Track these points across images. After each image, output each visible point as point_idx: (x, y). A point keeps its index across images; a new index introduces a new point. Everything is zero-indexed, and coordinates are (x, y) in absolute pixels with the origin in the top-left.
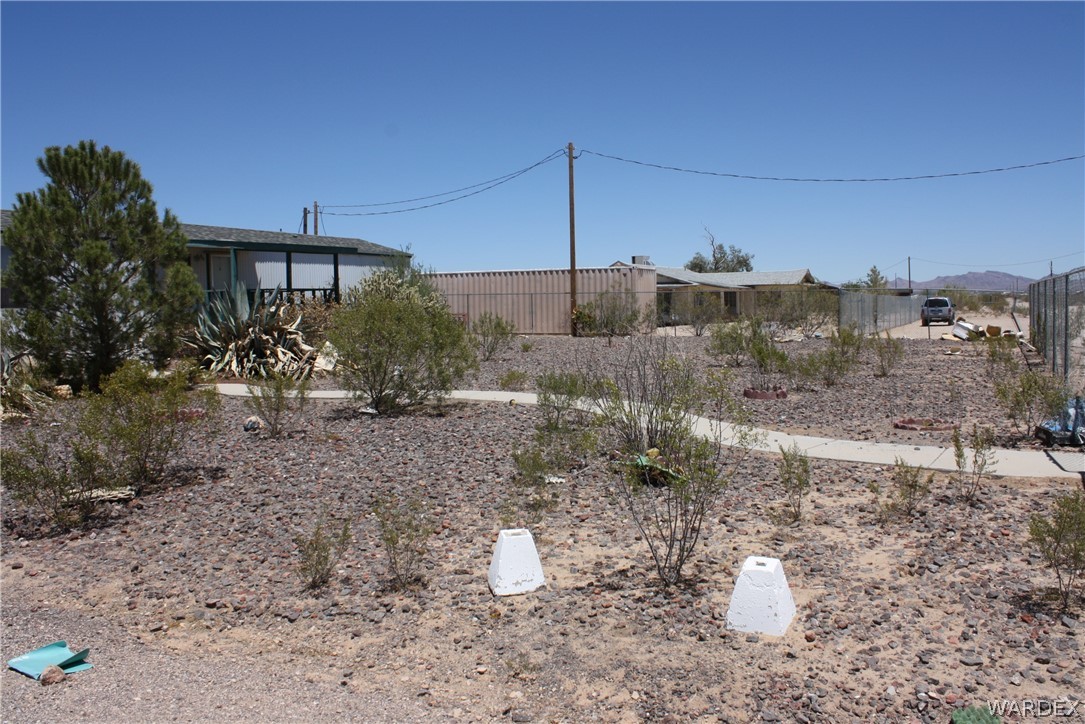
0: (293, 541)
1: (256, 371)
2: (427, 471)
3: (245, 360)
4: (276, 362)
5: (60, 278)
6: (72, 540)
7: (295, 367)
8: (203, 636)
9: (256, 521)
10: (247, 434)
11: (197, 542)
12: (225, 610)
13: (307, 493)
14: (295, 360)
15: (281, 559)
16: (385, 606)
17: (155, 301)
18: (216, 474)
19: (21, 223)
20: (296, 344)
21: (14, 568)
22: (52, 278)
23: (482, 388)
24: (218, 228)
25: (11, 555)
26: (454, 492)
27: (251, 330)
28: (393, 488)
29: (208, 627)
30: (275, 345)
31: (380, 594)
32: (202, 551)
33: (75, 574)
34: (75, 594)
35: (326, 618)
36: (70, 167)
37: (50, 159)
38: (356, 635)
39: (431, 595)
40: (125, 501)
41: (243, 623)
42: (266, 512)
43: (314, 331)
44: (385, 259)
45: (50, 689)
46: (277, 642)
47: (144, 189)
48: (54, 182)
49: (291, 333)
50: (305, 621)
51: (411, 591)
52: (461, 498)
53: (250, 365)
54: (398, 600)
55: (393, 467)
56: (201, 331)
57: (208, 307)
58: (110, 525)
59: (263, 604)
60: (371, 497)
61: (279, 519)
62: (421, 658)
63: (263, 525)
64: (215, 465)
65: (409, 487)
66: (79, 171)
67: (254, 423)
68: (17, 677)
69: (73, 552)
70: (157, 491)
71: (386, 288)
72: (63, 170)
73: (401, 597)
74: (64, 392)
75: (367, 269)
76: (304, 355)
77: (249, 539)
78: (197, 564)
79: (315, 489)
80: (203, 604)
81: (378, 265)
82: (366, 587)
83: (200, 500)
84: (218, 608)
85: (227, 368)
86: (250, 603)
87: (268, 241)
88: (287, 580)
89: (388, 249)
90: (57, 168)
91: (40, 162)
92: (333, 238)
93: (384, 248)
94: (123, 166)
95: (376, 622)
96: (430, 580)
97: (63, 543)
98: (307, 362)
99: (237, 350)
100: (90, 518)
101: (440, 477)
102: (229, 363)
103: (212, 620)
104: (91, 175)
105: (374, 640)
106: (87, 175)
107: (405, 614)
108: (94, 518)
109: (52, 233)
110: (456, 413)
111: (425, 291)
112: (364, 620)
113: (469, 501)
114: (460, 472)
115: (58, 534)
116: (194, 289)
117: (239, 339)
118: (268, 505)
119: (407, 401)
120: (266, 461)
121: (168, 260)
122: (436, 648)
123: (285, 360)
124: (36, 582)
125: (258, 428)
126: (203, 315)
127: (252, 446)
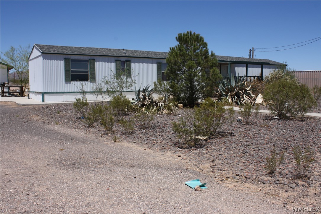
0: (260, 158)
1: (237, 102)
2: (302, 140)
3: (234, 99)
4: (243, 100)
5: (180, 72)
6: (193, 150)
7: (249, 102)
8: (236, 184)
9: (247, 150)
10: (238, 123)
11: (230, 155)
12: (242, 177)
13: (262, 143)
14: (249, 99)
15: (257, 164)
16: (295, 183)
17: (208, 79)
18: (231, 134)
19: (171, 56)
20: (250, 94)
21: (179, 156)
22: (178, 72)
23: (316, 112)
24: (223, 56)
25: (177, 152)
26: (313, 148)
27: (236, 89)
28: (291, 144)
29: (237, 182)
30: (243, 94)
31: (293, 179)
32: (232, 158)
33: (196, 160)
34: (197, 166)
35: (275, 184)
36: (185, 39)
37: (179, 37)
38: (286, 191)
39: (311, 182)
40: (206, 140)
41: (248, 182)
42: (250, 148)
43: (256, 90)
44: (278, 66)
45: (197, 192)
46: (260, 189)
47: (205, 45)
48: (180, 43)
49: (248, 91)
50: (268, 184)
51: (304, 179)
52: (316, 150)
53: (235, 100)
54: (300, 182)
55: (289, 137)
56: (220, 89)
57: (222, 81)
58: (203, 147)
59: (254, 177)
60: (284, 146)
61: (254, 151)
62: (310, 203)
63: (249, 152)
64: (231, 132)
65: (296, 145)
66: (187, 40)
67: (240, 119)
68: (188, 187)
69: (194, 154)
70: (215, 138)
71: (279, 76)
72: (183, 40)
73: (301, 181)
74: (181, 106)
75: (271, 69)
76: (252, 98)
77: (246, 156)
78: (231, 162)
79: (264, 142)
80: (235, 174)
81: (275, 68)
82: (287, 176)
83: (228, 142)
84: (239, 176)
85: (228, 101)
86: (250, 176)
87: (239, 60)
88: (260, 170)
89: (279, 63)
90: (181, 40)
91: (176, 38)
92: (260, 59)
93: (277, 62)
94: (199, 38)
95: (293, 188)
96: (310, 177)
97: (190, 151)
98: (253, 100)
99: (231, 96)
100: (197, 144)
101: (307, 142)
102: (229, 99)
103: (238, 179)
104: (190, 41)
105: (292, 194)
106: (189, 41)
107: (303, 187)
108: (198, 145)
109: (179, 59)
110: (308, 121)
111: (292, 77)
112: (288, 187)
113: (319, 151)
114: (314, 141)
115: (188, 148)
116: (219, 76)
117: (232, 92)
118: (250, 146)
119: (290, 115)
120: (246, 132)
121: (212, 67)
122: (316, 200)
123: (246, 99)
124: (185, 161)
125: (241, 121)
126: (221, 85)
127: (241, 126)
